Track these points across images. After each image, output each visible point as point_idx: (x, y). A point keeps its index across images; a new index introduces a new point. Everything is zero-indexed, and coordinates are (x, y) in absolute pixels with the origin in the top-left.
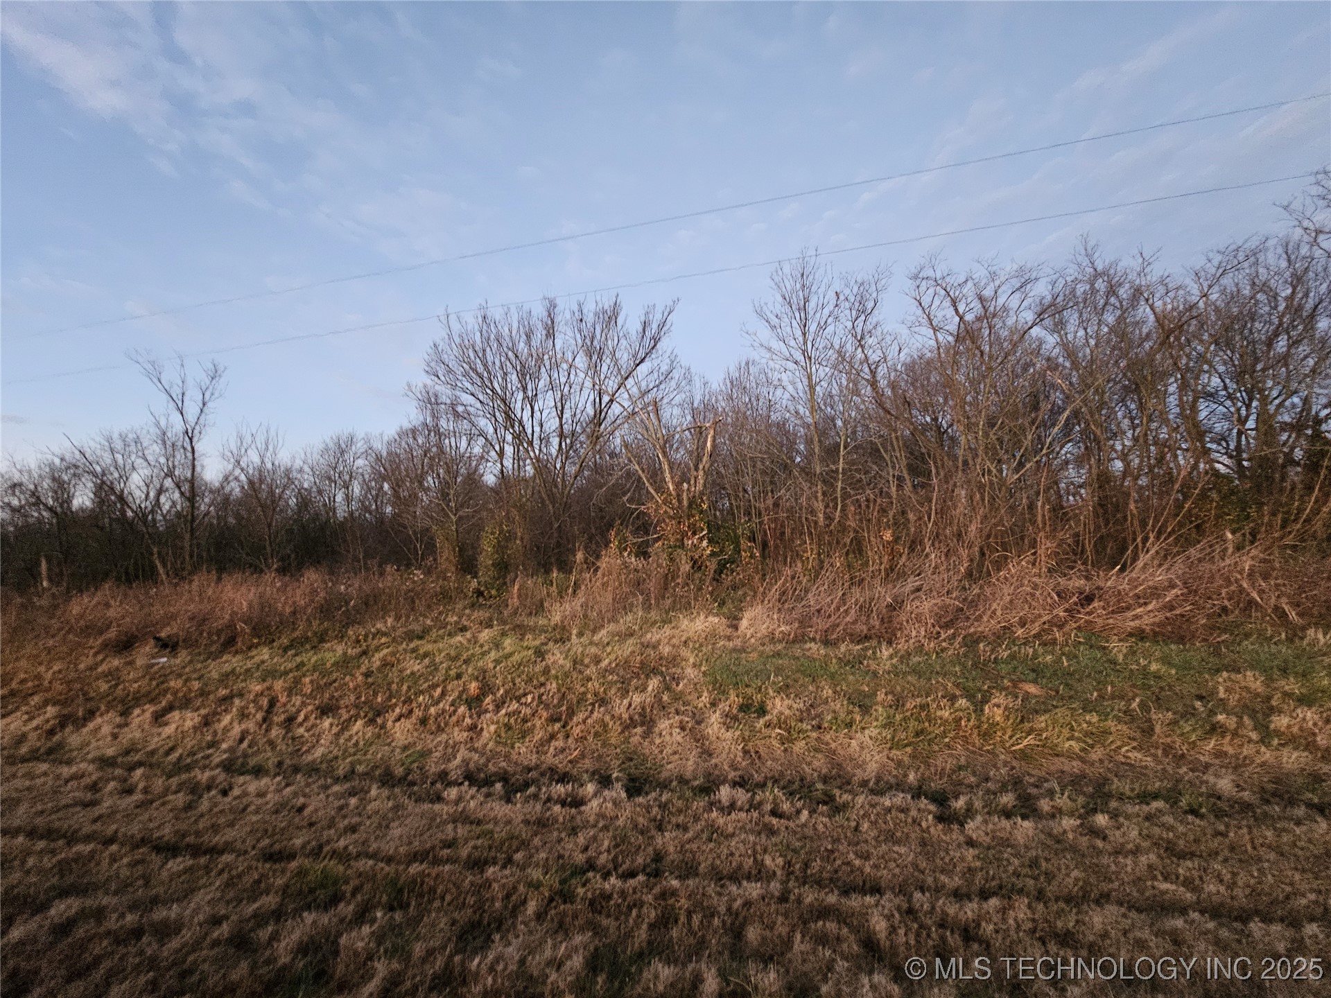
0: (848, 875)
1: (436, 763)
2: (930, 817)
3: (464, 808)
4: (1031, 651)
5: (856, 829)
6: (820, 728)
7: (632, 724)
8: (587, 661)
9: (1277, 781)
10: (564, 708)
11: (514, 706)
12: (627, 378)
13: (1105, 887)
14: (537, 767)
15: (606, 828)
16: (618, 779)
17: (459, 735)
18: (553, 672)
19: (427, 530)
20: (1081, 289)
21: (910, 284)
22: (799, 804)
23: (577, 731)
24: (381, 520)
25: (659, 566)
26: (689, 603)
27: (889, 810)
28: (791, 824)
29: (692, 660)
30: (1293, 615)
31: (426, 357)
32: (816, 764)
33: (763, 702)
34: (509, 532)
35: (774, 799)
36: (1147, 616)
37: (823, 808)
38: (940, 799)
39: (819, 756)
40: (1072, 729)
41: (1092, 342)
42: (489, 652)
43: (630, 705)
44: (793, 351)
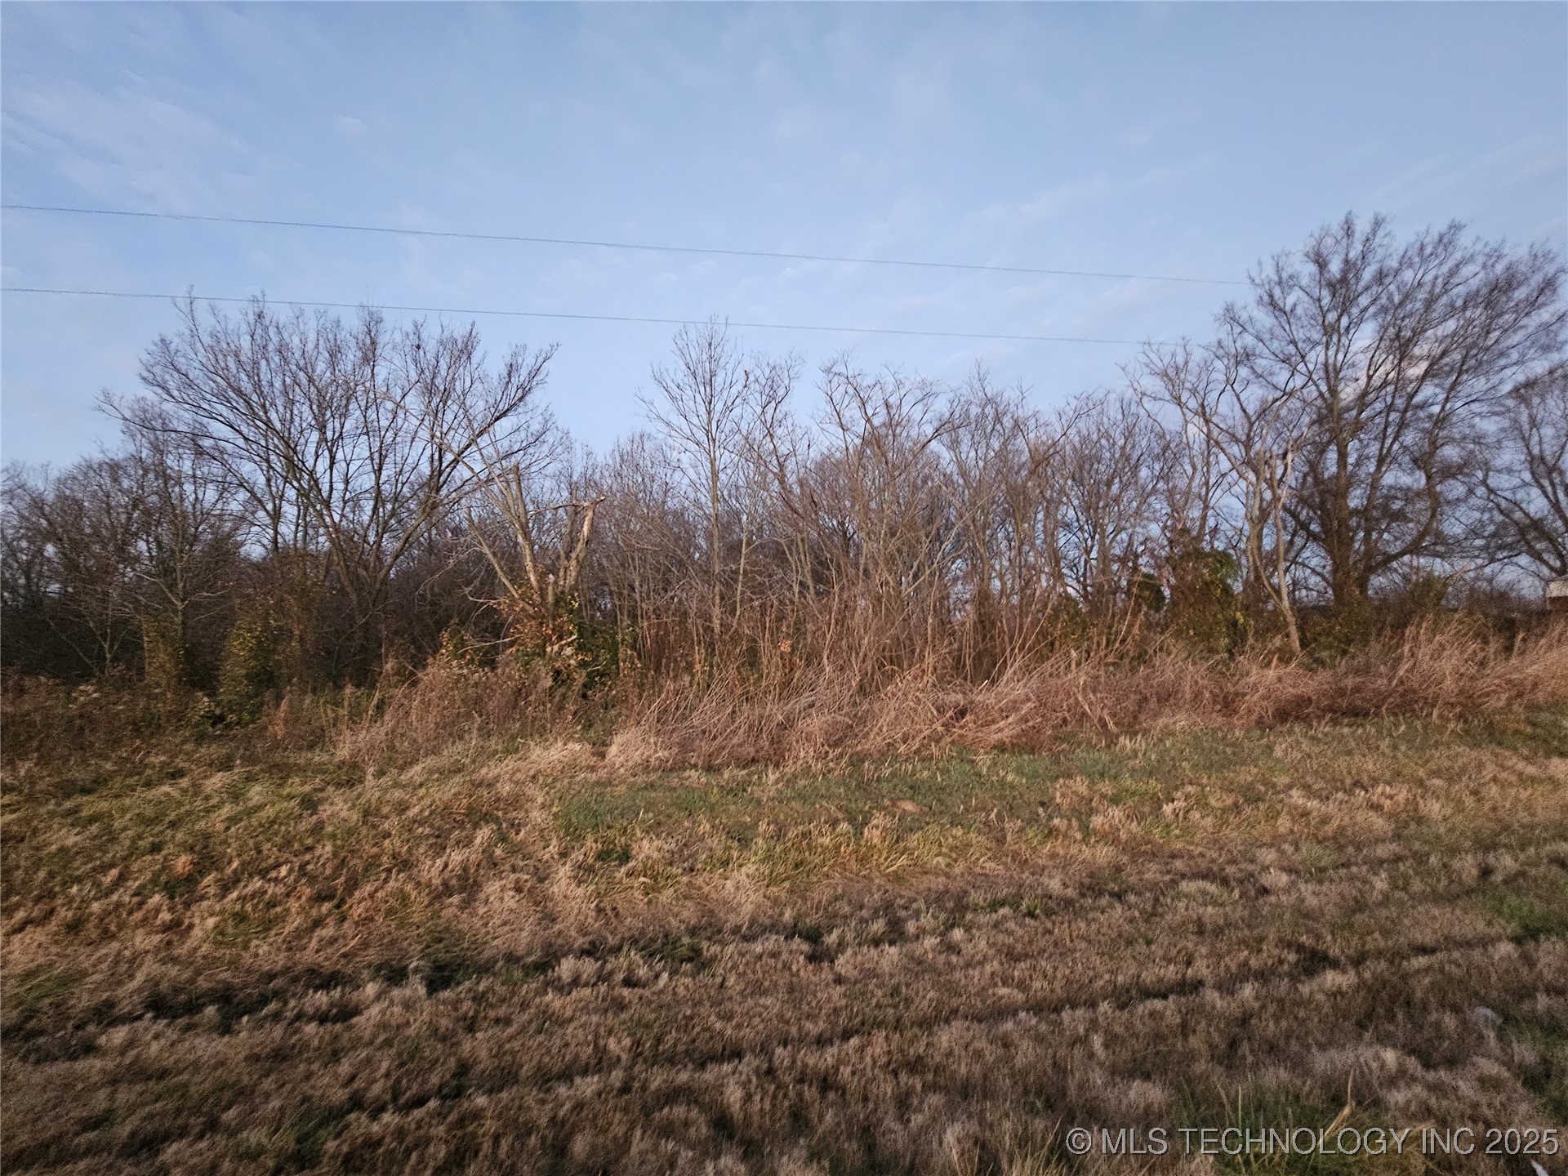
0: (707, 1042)
1: (92, 992)
2: (802, 958)
3: (138, 1057)
4: (910, 767)
5: (722, 985)
6: (692, 870)
7: (447, 890)
8: (385, 810)
9: (1091, 875)
10: (342, 879)
11: (257, 883)
12: (481, 433)
13: (955, 1002)
14: (286, 970)
15: (388, 1043)
16: (416, 970)
17: (142, 940)
18: (330, 829)
19: (126, 622)
20: (974, 411)
21: (822, 378)
22: (659, 966)
23: (358, 911)
24: (35, 600)
25: (510, 678)
26: (544, 727)
27: (760, 957)
28: (647, 993)
29: (540, 800)
30: (1111, 725)
31: (145, 357)
32: (685, 914)
33: (628, 846)
34: (280, 628)
35: (630, 965)
36: (1006, 730)
37: (687, 967)
38: (813, 936)
39: (689, 904)
40: (940, 845)
41: (981, 464)
42: (218, 807)
43: (446, 865)
44: (695, 430)
